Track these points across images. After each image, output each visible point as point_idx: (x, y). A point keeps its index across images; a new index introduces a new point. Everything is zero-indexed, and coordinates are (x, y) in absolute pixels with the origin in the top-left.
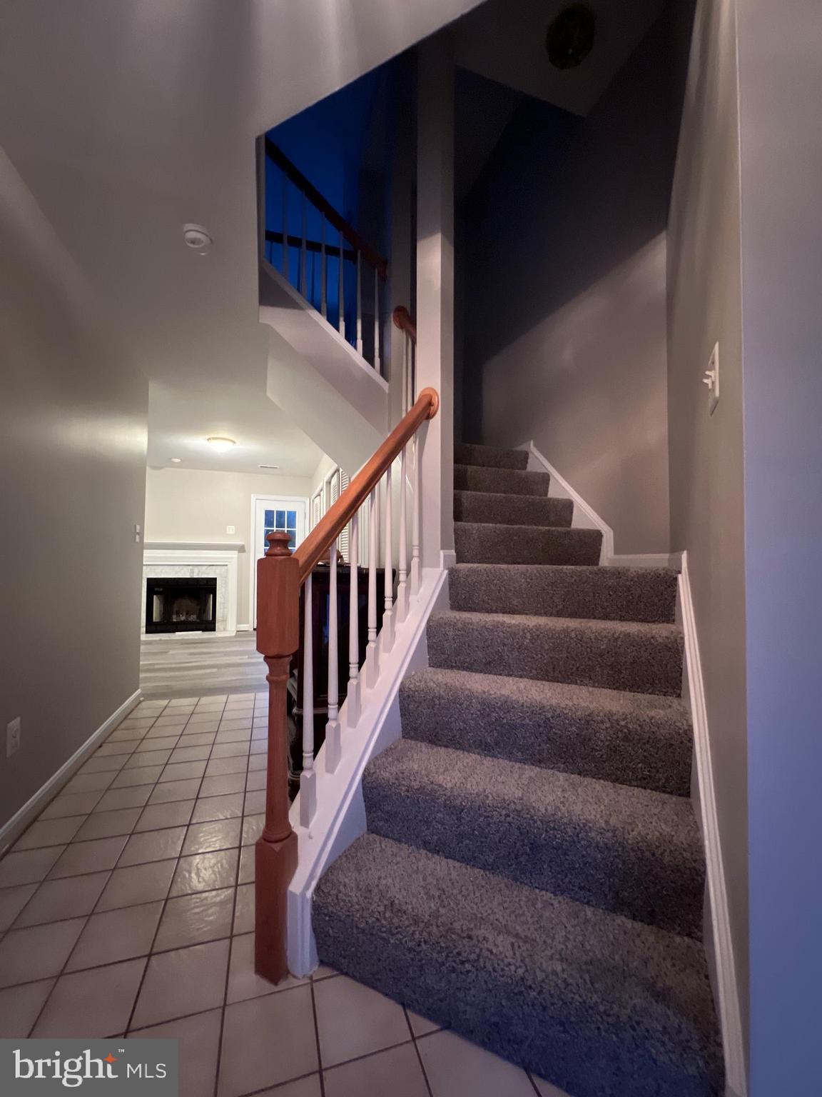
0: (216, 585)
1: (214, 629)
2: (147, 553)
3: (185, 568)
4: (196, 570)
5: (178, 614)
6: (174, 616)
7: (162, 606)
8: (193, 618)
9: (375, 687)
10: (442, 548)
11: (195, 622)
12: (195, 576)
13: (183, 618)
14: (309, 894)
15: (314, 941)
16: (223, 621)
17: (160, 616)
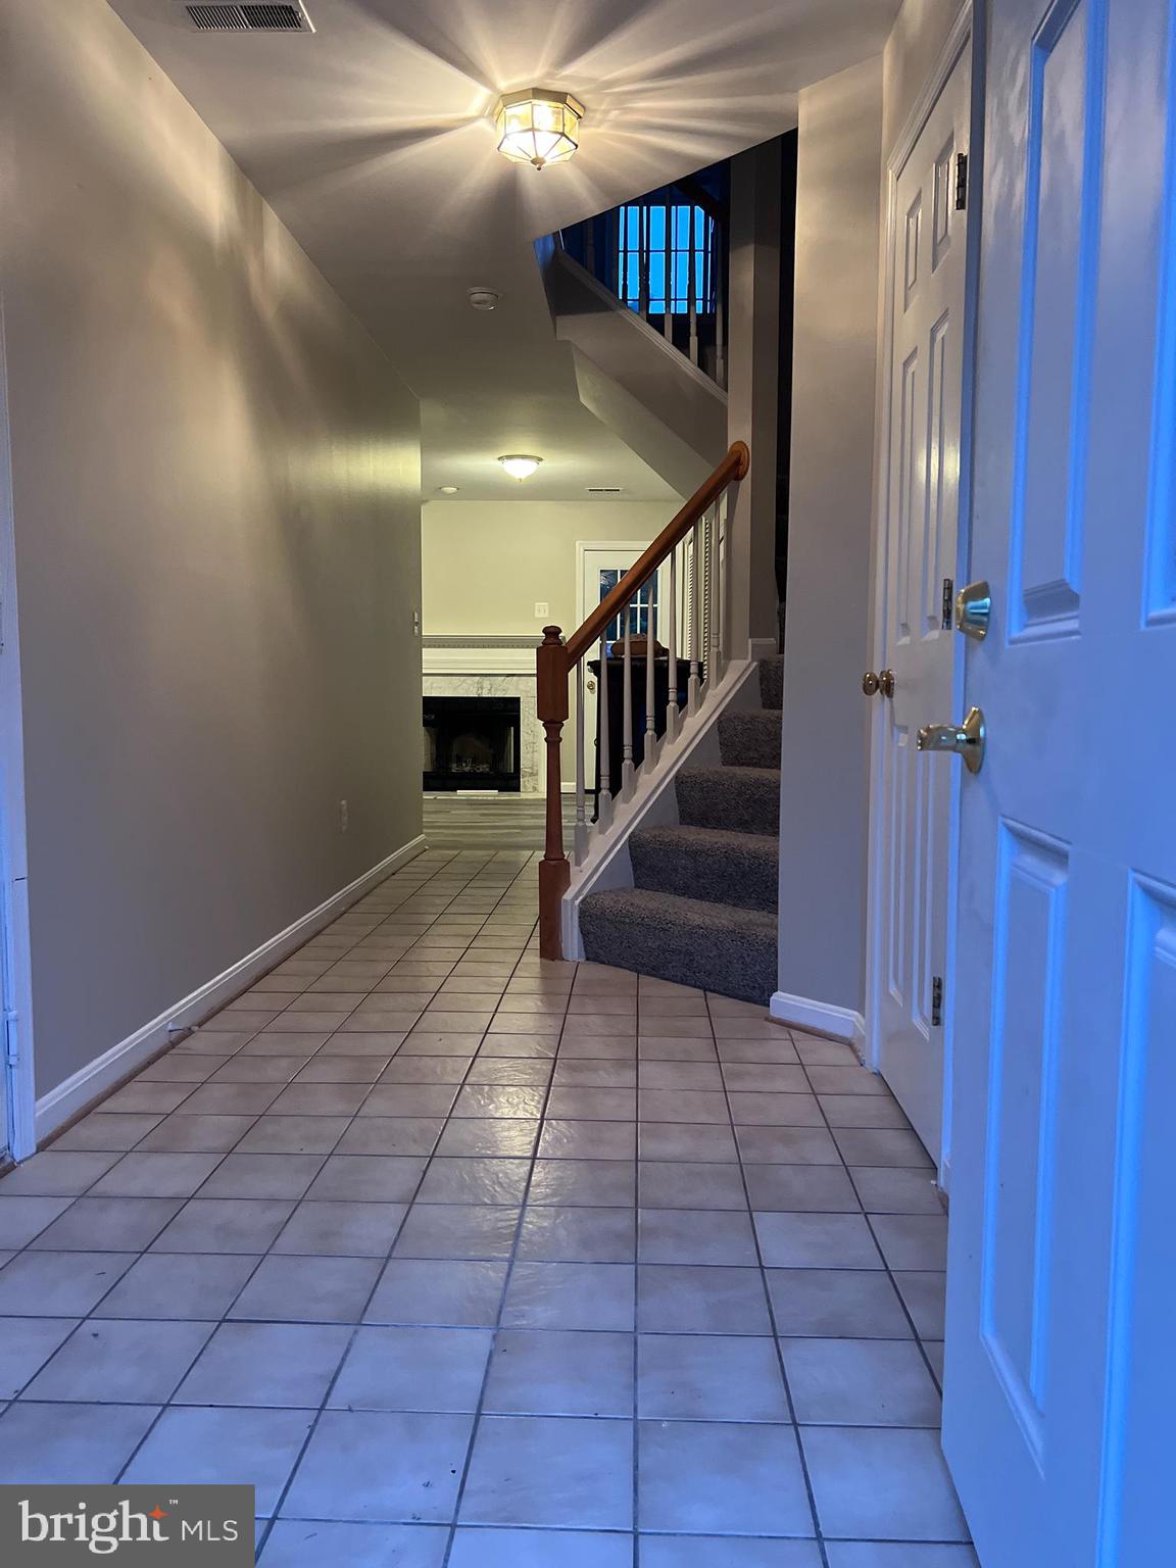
0: (519, 711)
1: (517, 789)
2: (428, 654)
3: (470, 680)
4: (486, 682)
5: (459, 760)
6: (454, 765)
7: (434, 747)
8: (484, 768)
9: (653, 773)
10: (750, 637)
11: (487, 774)
12: (485, 694)
13: (467, 769)
14: (577, 902)
15: (581, 939)
16: (532, 774)
17: (432, 762)
